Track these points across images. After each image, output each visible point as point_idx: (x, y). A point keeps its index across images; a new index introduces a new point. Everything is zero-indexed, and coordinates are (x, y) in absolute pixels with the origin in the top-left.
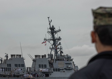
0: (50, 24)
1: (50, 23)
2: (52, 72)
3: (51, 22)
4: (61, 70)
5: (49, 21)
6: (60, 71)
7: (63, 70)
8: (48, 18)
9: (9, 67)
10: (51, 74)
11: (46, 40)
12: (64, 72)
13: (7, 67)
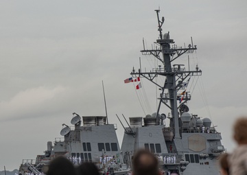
0: (160, 30)
1: (160, 27)
2: (185, 165)
3: (162, 23)
4: (201, 158)
5: (159, 21)
6: (200, 161)
7: (205, 158)
8: (158, 11)
9: (87, 152)
10: (182, 170)
11: (141, 74)
12: (207, 163)
13: (84, 152)
